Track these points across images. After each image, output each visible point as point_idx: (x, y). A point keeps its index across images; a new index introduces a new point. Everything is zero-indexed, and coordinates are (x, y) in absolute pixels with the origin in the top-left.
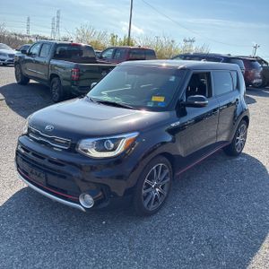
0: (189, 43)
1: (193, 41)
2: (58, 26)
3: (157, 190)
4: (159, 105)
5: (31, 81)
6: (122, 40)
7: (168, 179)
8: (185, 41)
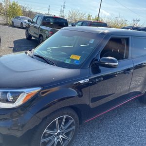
0: (136, 22)
1: (138, 21)
2: (63, 11)
3: (61, 136)
4: (75, 62)
5: (33, 38)
6: (94, 18)
7: (74, 127)
8: (134, 20)
